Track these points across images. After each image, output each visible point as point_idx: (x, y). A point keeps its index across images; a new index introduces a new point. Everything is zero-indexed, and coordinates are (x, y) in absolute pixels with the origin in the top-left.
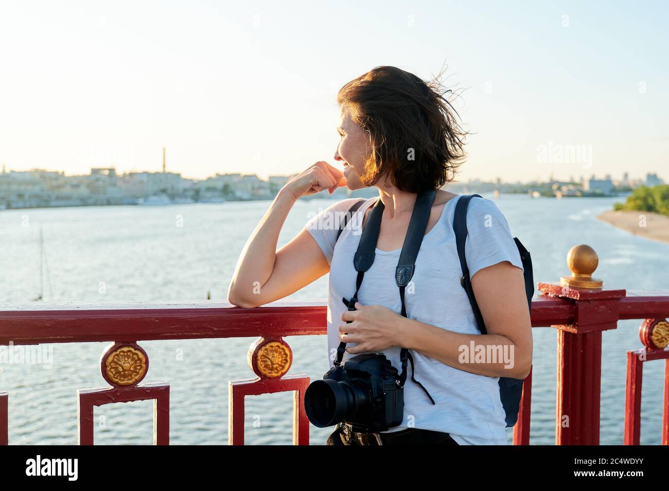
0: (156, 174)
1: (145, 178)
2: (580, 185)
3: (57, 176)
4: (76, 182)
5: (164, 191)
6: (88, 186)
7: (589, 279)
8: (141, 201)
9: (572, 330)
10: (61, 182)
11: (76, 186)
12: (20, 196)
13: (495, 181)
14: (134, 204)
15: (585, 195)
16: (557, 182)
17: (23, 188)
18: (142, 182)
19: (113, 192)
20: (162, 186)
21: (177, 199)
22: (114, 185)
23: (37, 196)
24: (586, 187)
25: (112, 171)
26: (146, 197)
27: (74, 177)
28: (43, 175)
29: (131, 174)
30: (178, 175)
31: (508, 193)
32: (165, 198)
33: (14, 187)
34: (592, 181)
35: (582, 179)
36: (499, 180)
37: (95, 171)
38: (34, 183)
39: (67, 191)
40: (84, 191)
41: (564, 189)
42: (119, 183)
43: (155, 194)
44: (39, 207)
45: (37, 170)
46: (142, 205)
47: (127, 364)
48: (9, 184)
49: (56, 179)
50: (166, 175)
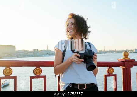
0: (46, 50)
1: (44, 51)
2: (133, 50)
3: (27, 51)
4: (31, 52)
5: (48, 53)
6: (33, 53)
7: (127, 58)
8: (43, 56)
9: (124, 67)
10: (28, 52)
11: (31, 53)
12: (20, 55)
13: (115, 50)
14: (42, 56)
15: (134, 53)
16: (128, 50)
17: (21, 53)
18: (43, 52)
19: (38, 54)
20: (47, 52)
21: (51, 55)
22: (38, 52)
23: (23, 55)
24: (134, 51)
25: (38, 50)
26: (44, 55)
27: (30, 51)
28: (24, 51)
29: (41, 50)
30: (51, 50)
31: (118, 52)
32: (48, 55)
33: (19, 53)
34: (135, 50)
35: (133, 49)
36: (116, 50)
37: (34, 50)
38: (23, 52)
39: (29, 54)
40: (32, 54)
41: (130, 51)
42: (39, 52)
43: (46, 54)
44: (24, 57)
45: (23, 50)
46: (44, 56)
47: (38, 71)
48: (18, 53)
49: (27, 52)
50: (48, 50)
